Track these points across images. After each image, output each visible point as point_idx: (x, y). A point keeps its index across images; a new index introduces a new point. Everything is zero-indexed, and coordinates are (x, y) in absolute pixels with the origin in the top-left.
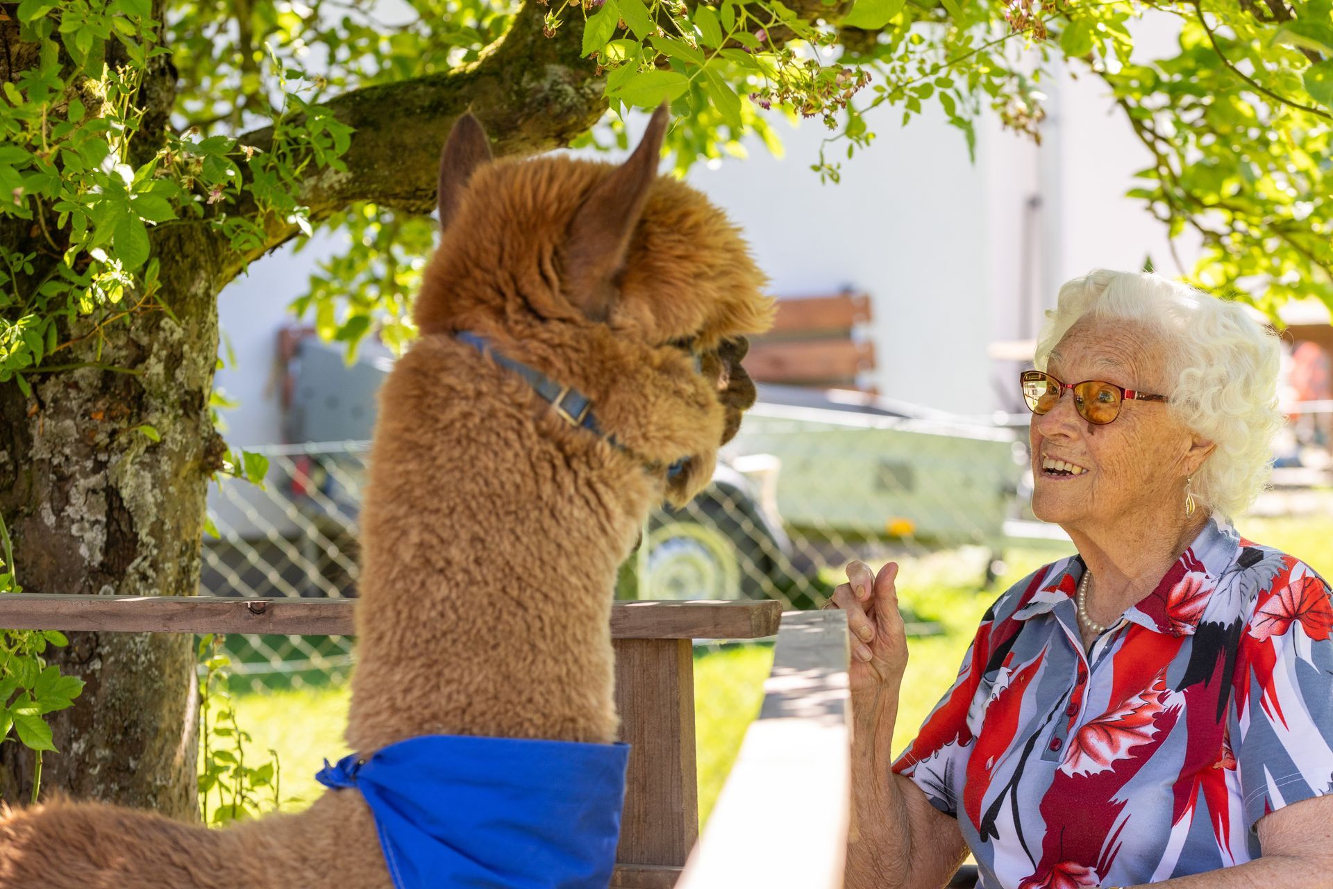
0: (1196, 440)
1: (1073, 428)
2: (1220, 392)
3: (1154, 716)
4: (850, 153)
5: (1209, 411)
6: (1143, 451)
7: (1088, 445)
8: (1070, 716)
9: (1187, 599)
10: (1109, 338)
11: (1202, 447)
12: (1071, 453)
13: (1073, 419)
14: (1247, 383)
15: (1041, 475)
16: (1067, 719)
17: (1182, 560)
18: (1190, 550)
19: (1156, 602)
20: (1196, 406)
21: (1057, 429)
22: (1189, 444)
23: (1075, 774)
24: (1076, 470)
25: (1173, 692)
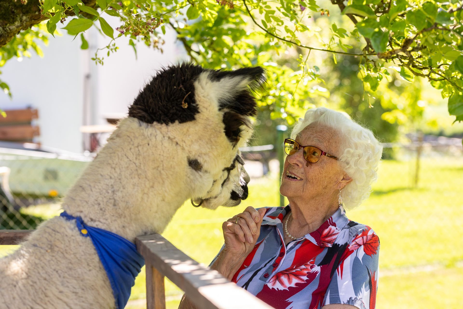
0: (345, 177)
1: (301, 163)
2: (358, 160)
3: (307, 273)
4: (108, 54)
5: (353, 166)
6: (325, 177)
7: (305, 171)
8: (274, 267)
9: (329, 235)
10: (321, 132)
11: (347, 180)
12: (298, 172)
13: (302, 159)
14: (369, 159)
15: (285, 178)
16: (272, 268)
17: (328, 220)
18: (331, 217)
19: (317, 234)
20: (348, 163)
21: (295, 161)
22: (342, 178)
23: (272, 288)
24: (298, 178)
25: (316, 266)
